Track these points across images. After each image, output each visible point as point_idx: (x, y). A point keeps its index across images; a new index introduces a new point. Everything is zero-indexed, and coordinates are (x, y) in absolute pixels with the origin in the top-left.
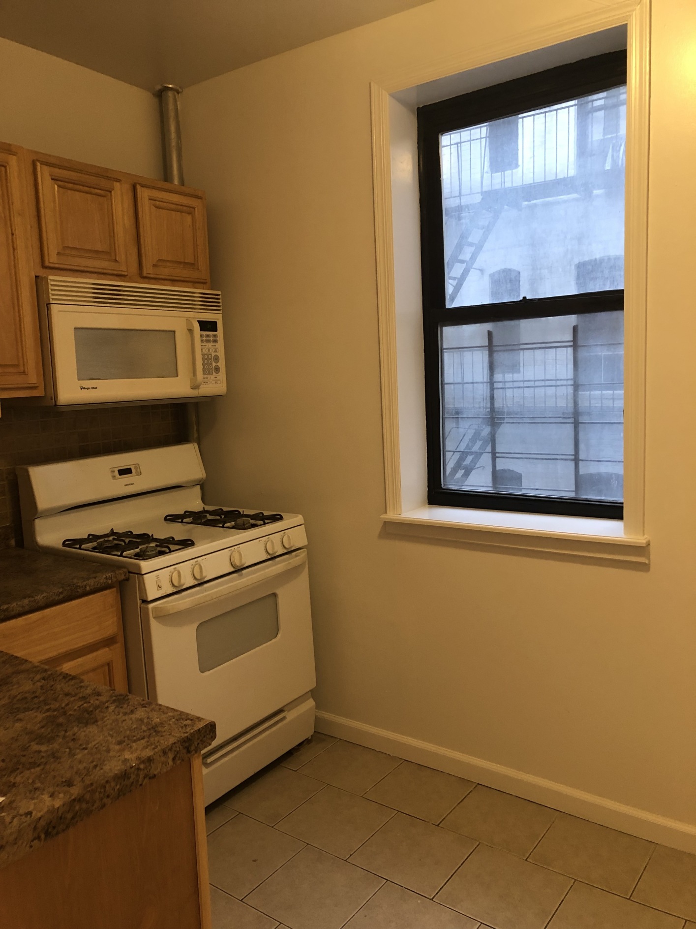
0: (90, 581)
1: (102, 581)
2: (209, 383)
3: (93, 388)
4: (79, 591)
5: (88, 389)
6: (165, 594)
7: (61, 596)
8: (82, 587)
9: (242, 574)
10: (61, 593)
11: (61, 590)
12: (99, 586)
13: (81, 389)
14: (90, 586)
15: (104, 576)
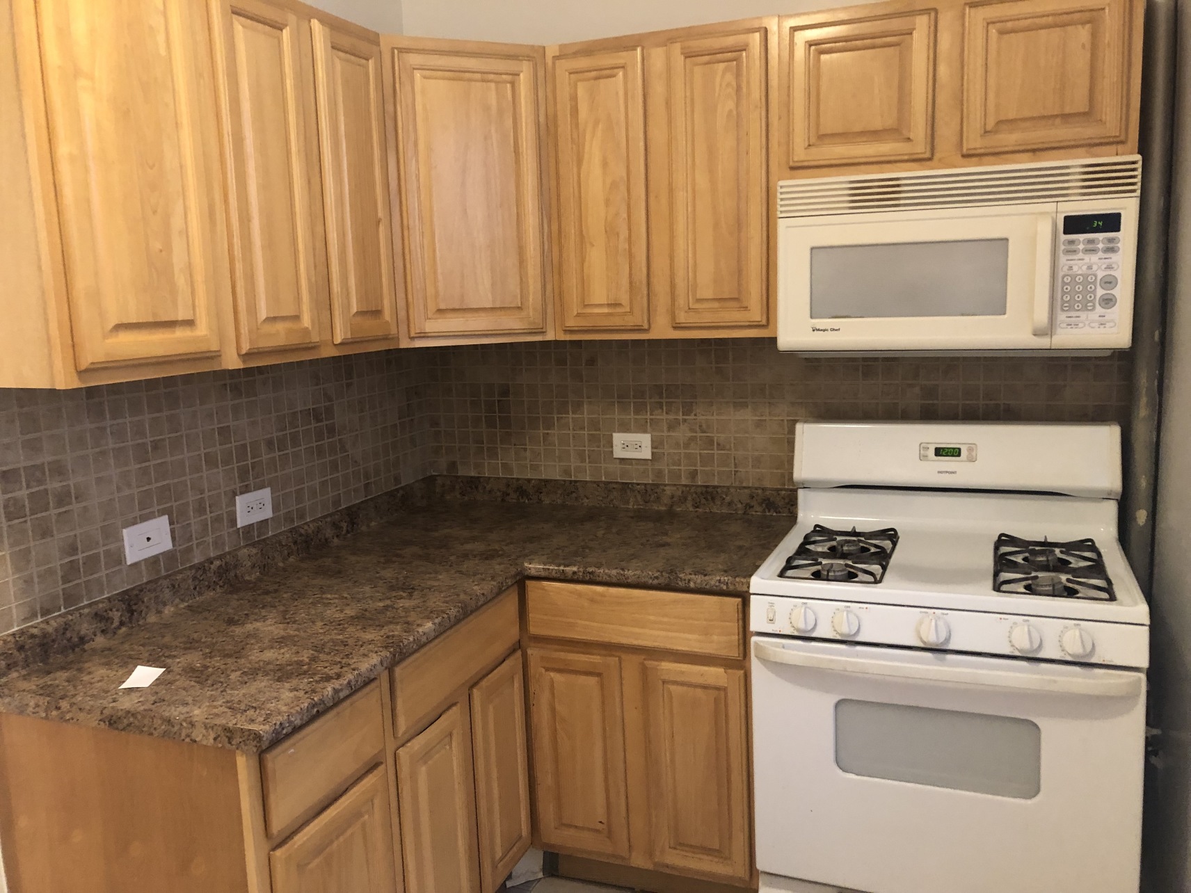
0: (697, 576)
1: (713, 583)
2: (1081, 325)
3: (833, 330)
4: (680, 583)
5: (824, 330)
6: (778, 632)
7: (656, 582)
8: (685, 580)
9: (945, 659)
10: (657, 578)
11: (656, 575)
12: (707, 587)
13: (814, 330)
14: (695, 583)
15: (718, 578)
